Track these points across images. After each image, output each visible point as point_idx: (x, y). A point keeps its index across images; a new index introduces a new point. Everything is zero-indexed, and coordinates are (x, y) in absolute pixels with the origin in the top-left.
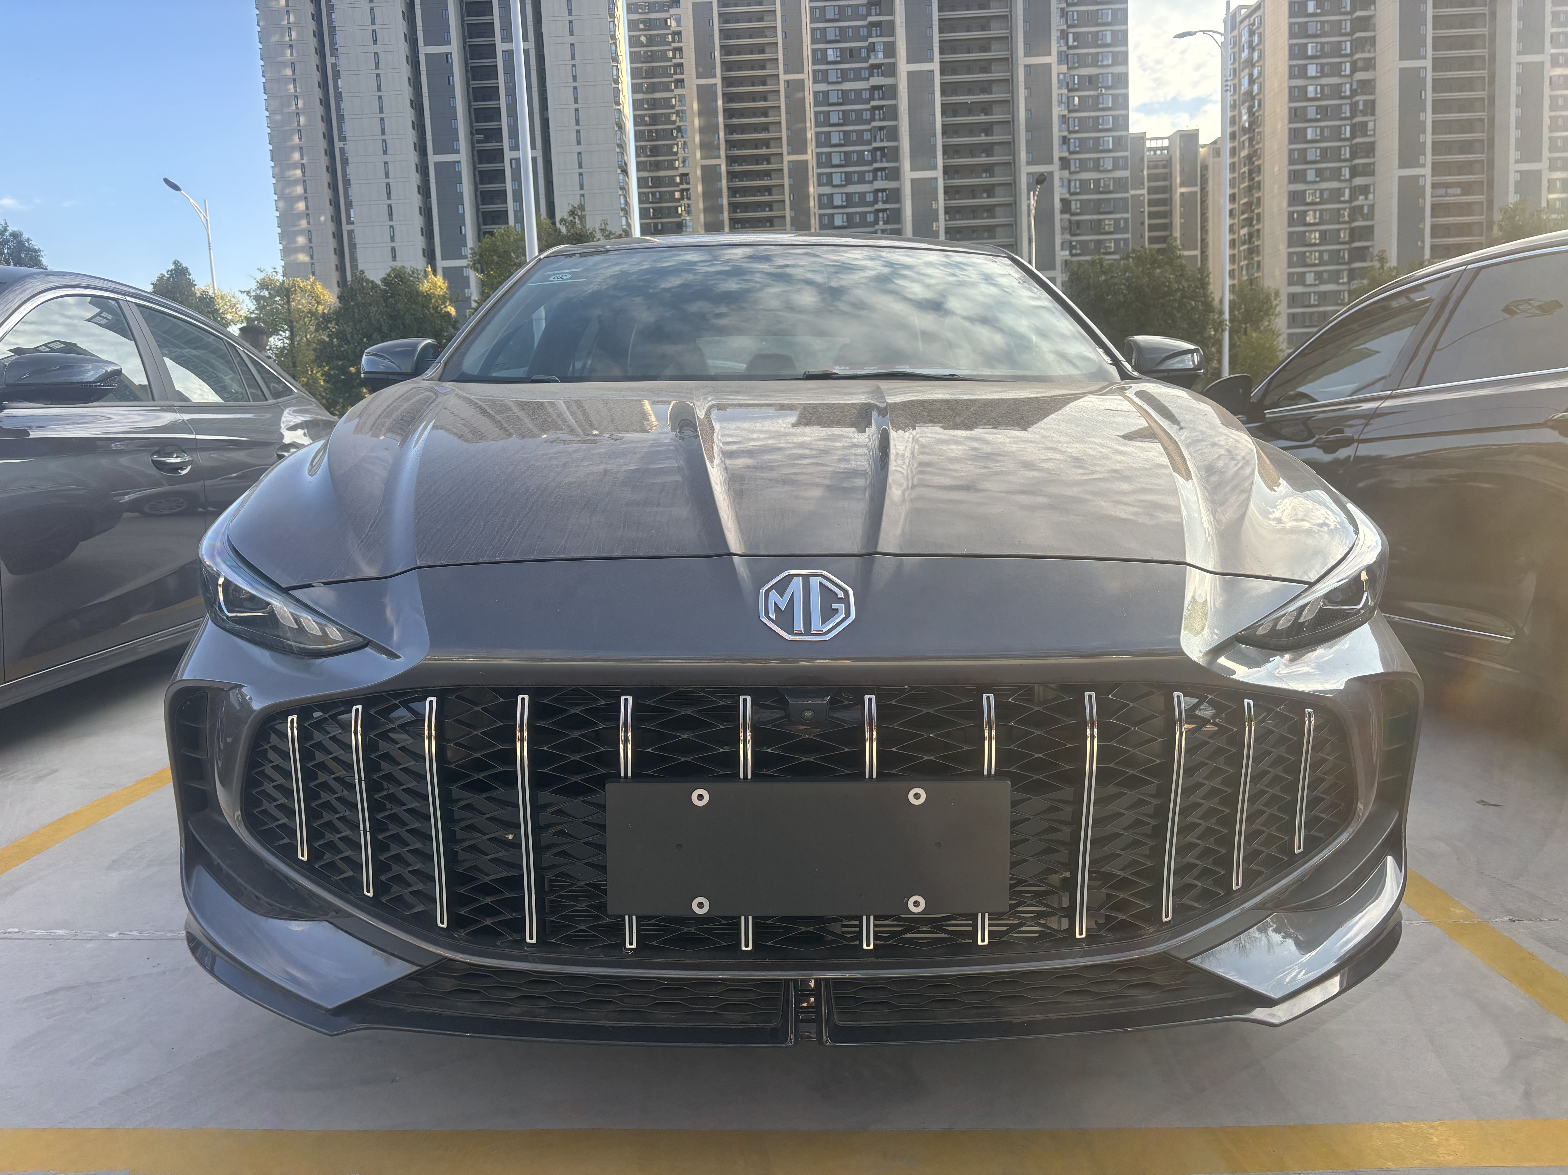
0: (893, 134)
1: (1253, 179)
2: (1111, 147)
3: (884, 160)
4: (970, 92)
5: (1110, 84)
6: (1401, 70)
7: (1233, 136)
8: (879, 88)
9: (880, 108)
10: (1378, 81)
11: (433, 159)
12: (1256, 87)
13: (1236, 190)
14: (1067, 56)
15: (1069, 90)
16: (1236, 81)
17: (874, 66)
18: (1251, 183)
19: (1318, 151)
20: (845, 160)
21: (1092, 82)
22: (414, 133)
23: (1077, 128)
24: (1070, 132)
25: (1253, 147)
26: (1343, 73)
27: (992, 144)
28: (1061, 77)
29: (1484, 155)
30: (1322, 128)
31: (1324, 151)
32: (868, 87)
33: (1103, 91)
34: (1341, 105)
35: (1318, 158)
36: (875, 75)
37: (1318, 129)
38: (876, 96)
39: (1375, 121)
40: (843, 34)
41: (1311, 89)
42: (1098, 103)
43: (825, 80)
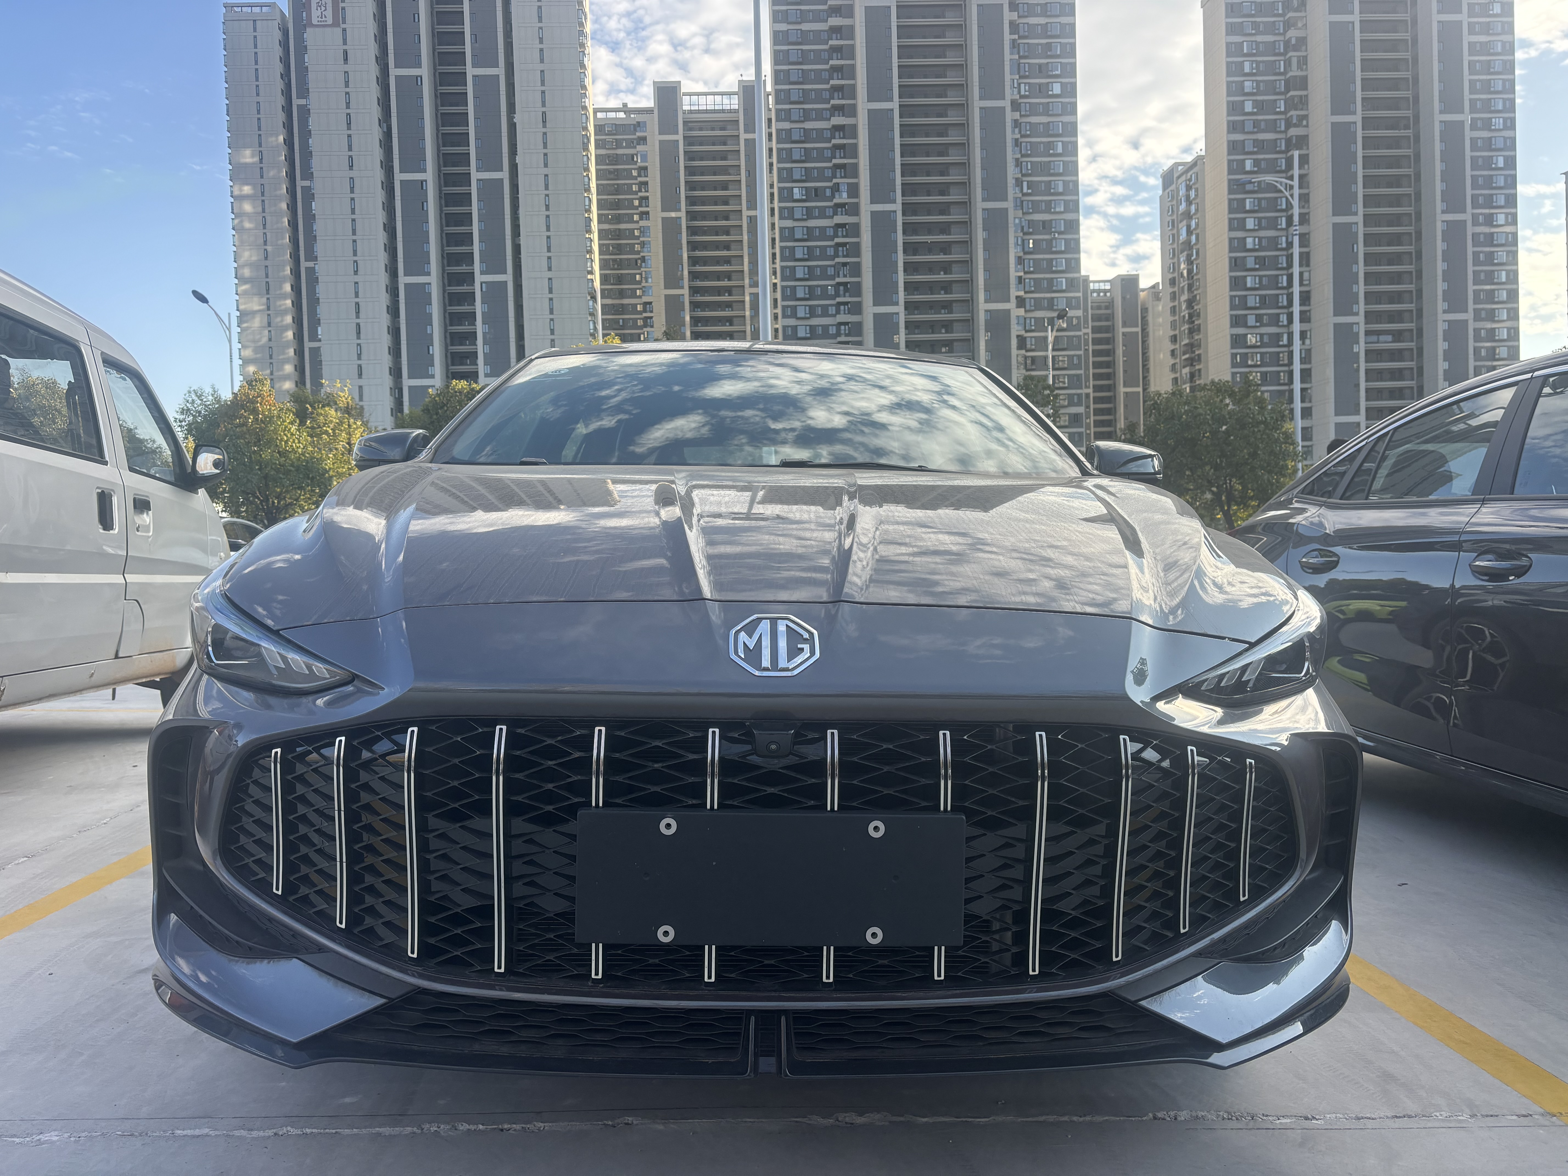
0: (856, 270)
1: (1193, 322)
2: (1064, 288)
3: (847, 294)
4: (930, 232)
5: (1063, 229)
6: (1334, 225)
7: (1173, 282)
8: (842, 226)
9: (844, 245)
10: (1312, 236)
11: (403, 280)
12: (1193, 238)
13: (1177, 332)
14: (1022, 202)
15: (1025, 234)
16: (1175, 231)
17: (838, 206)
18: (1191, 326)
19: (1258, 298)
20: (809, 293)
21: (1046, 226)
22: (386, 255)
23: (1032, 269)
24: (1025, 273)
25: (1193, 292)
26: (1279, 227)
27: (951, 282)
28: (1017, 221)
29: (1413, 305)
30: (1261, 277)
31: (1263, 298)
32: (833, 225)
33: (1057, 235)
34: (1277, 256)
35: (1258, 305)
36: (839, 213)
37: (1257, 278)
38: (840, 234)
39: (1310, 271)
40: (808, 175)
41: (1249, 241)
42: (1052, 247)
43: (791, 217)
